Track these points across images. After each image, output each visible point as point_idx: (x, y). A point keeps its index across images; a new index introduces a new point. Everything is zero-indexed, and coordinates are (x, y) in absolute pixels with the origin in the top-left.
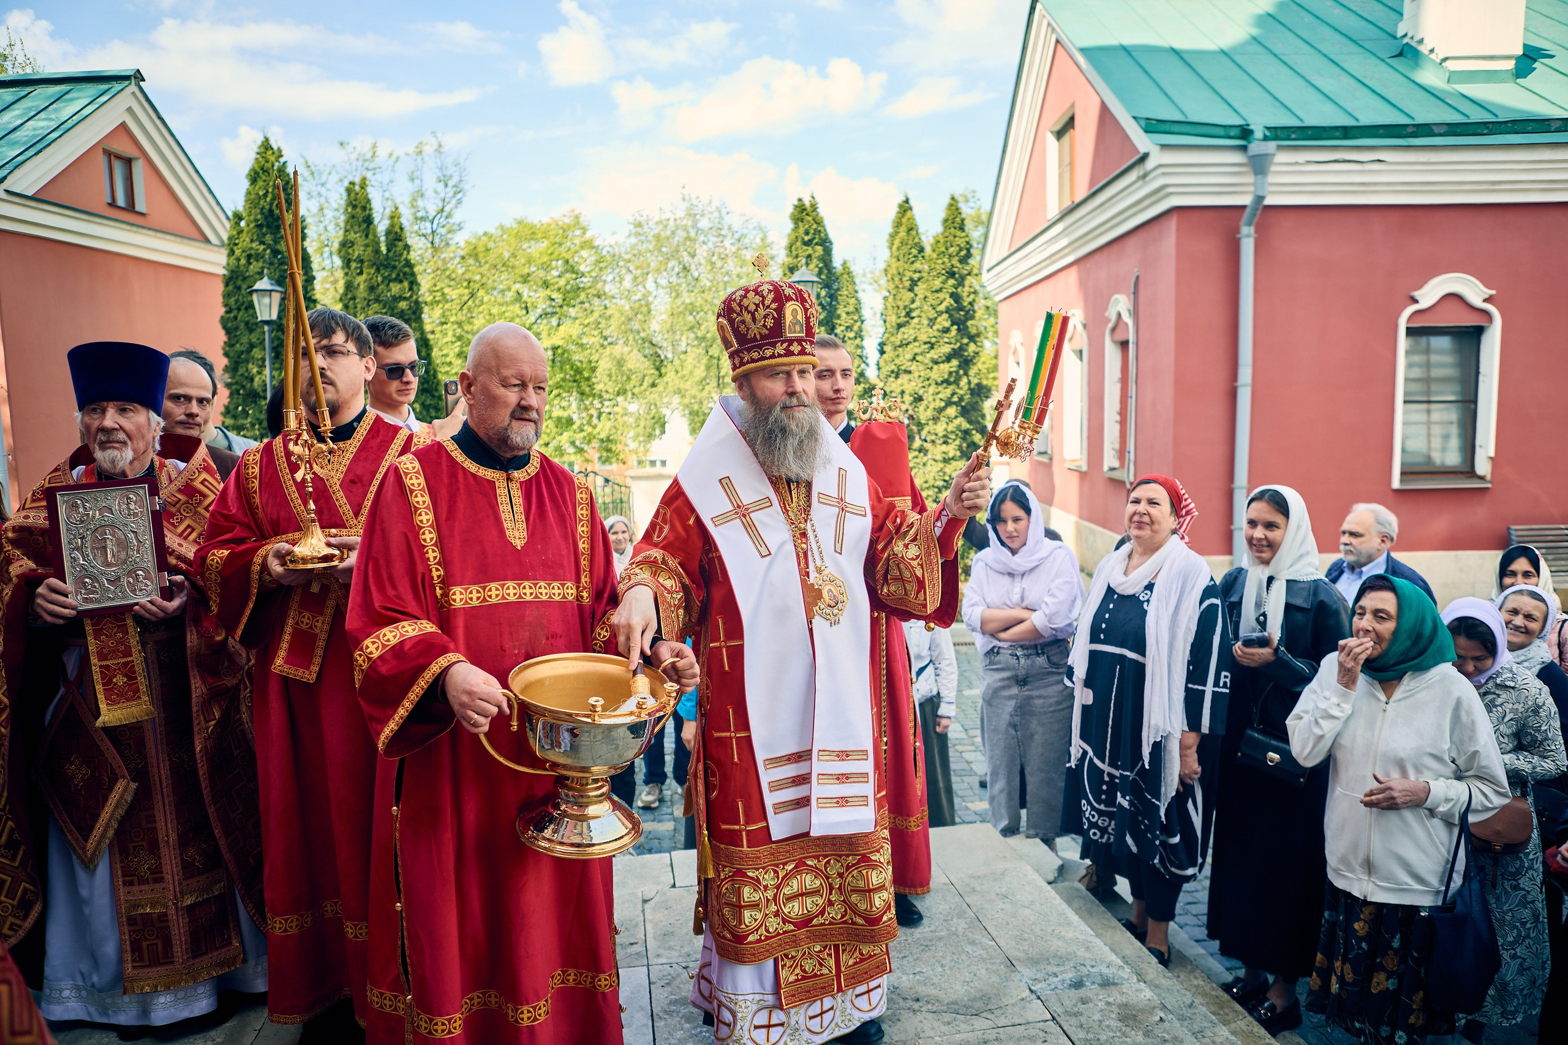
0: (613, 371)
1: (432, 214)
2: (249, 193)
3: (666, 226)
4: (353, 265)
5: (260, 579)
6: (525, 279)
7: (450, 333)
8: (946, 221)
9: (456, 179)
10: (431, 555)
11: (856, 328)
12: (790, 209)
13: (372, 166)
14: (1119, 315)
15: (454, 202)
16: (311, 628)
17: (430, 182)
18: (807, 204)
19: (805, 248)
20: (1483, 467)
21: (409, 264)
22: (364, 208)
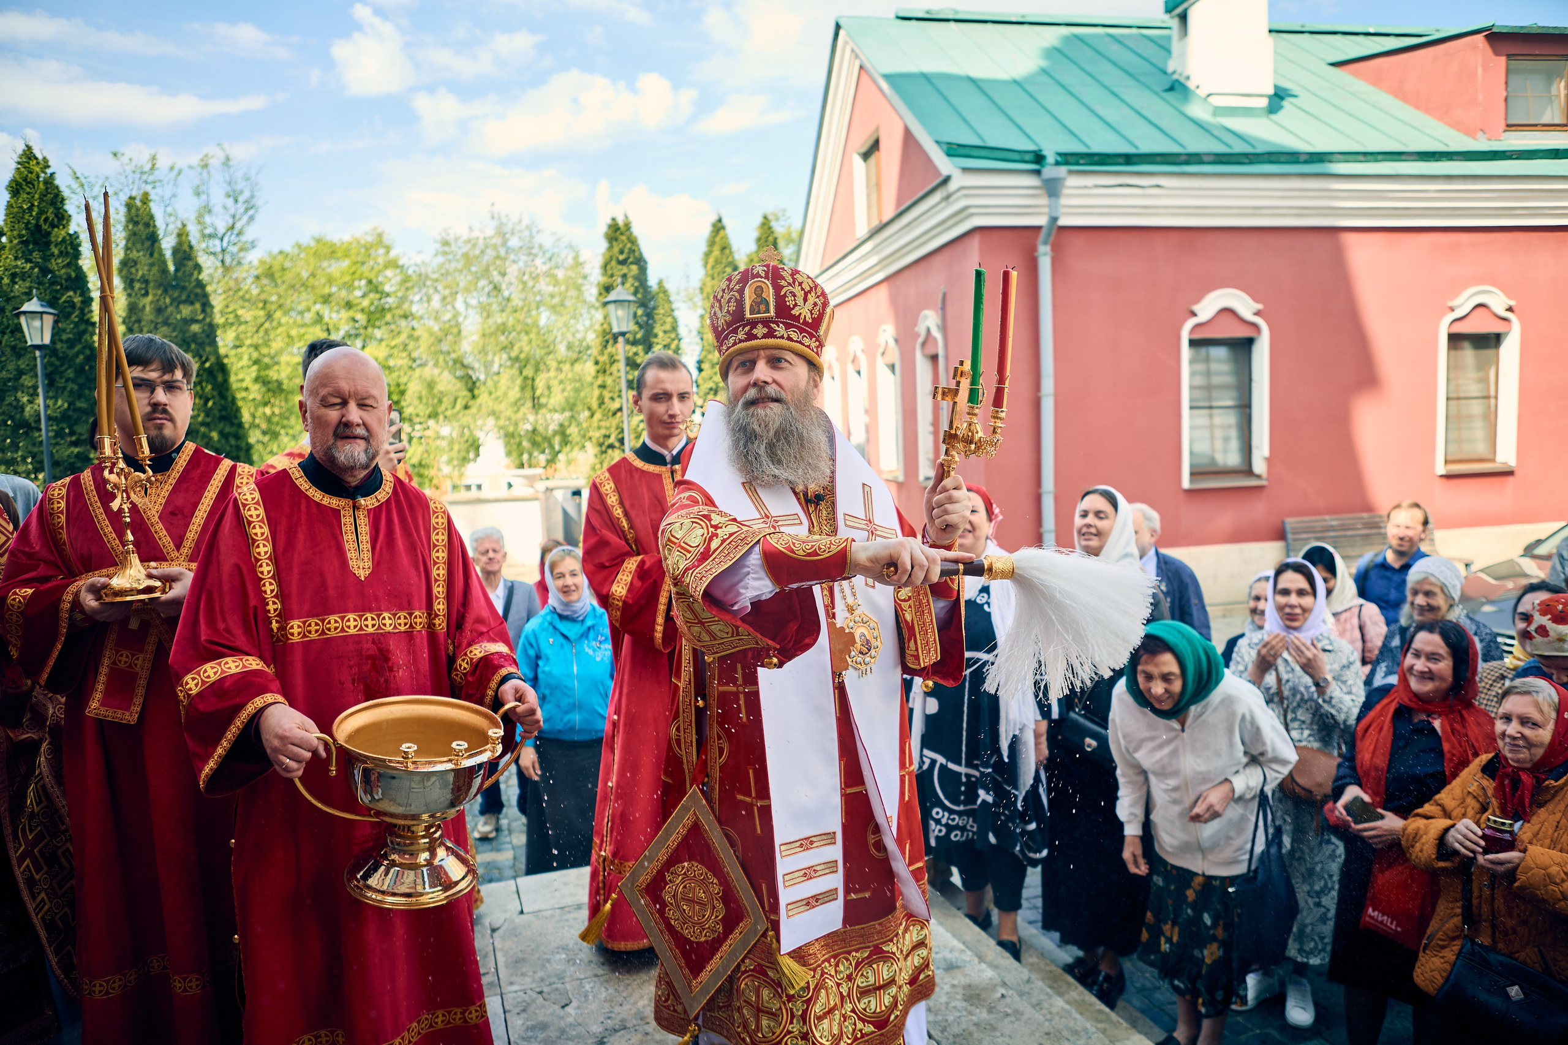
0: (424, 393)
1: (221, 230)
2: (9, 206)
3: (475, 245)
4: (137, 285)
5: (70, 618)
6: (326, 300)
7: (246, 357)
8: (759, 240)
9: (246, 195)
10: (268, 588)
11: (673, 346)
12: (603, 228)
13: (151, 179)
14: (928, 330)
15: (245, 219)
16: (130, 666)
17: (217, 196)
18: (621, 221)
19: (620, 267)
20: (1259, 466)
21: (201, 285)
22: (147, 225)
